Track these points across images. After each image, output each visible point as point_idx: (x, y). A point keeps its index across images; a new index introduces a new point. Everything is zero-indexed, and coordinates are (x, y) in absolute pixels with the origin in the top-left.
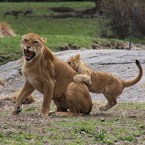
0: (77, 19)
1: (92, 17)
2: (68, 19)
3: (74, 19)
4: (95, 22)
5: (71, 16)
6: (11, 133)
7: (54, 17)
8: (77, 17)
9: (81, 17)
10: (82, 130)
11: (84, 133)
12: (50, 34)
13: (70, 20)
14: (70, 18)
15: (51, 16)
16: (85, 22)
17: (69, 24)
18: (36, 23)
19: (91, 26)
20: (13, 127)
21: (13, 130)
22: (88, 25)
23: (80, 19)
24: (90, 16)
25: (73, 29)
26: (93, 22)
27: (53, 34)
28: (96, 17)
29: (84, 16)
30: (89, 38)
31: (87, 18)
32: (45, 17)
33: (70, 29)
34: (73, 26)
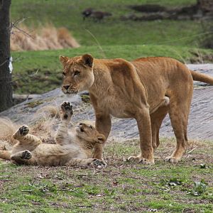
0: (170, 22)
1: (192, 19)
2: (156, 21)
3: (165, 21)
4: (197, 26)
5: (161, 18)
7: (137, 19)
8: (170, 18)
9: (176, 19)
11: (175, 185)
12: (130, 44)
13: (160, 24)
14: (160, 21)
15: (131, 18)
16: (182, 27)
17: (159, 29)
18: (110, 28)
19: (190, 31)
20: (71, 177)
22: (185, 31)
23: (174, 22)
24: (188, 17)
25: (163, 36)
26: (193, 26)
27: (135, 44)
28: (198, 18)
29: (180, 17)
30: (186, 48)
31: (185, 20)
32: (123, 19)
33: (160, 37)
34: (164, 32)
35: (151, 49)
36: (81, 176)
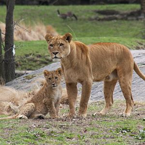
0: (122, 22)
1: (137, 19)
2: (113, 21)
3: (119, 21)
4: (140, 24)
5: (116, 19)
6: (52, 132)
7: (100, 20)
8: (122, 19)
9: (126, 19)
10: (123, 129)
11: (126, 132)
12: (95, 36)
13: (115, 23)
14: (115, 21)
15: (96, 19)
16: (131, 25)
17: (115, 26)
18: (81, 26)
20: (55, 126)
21: (54, 129)
22: (133, 28)
23: (126, 22)
24: (135, 18)
26: (138, 24)
27: (98, 36)
28: (141, 19)
29: (129, 18)
30: (133, 39)
31: (132, 20)
32: (90, 19)
33: (115, 32)
34: (118, 29)
35: (109, 40)
36: (62, 126)
